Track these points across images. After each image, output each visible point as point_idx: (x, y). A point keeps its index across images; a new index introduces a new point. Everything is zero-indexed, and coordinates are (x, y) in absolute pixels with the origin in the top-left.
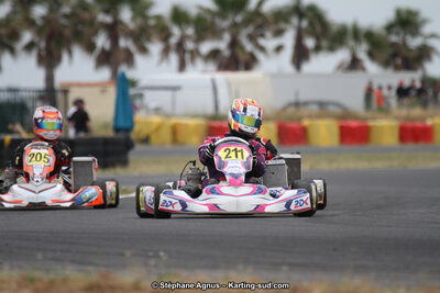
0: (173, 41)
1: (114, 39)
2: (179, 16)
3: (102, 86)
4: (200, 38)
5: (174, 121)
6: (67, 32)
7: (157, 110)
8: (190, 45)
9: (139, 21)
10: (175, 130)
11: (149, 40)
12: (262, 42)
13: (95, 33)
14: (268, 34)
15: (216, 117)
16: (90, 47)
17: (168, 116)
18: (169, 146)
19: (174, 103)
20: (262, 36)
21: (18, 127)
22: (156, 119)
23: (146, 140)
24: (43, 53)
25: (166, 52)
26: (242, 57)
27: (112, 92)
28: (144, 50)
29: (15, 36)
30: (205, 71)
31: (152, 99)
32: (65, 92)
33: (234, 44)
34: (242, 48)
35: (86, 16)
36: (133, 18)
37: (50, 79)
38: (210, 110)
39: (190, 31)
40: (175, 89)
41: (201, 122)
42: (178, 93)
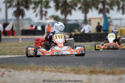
0: (121, 6)
1: (104, 6)
3: (100, 19)
5: (121, 28)
6: (91, 4)
7: (116, 26)
10: (121, 31)
11: (114, 5)
13: (98, 4)
16: (97, 8)
17: (119, 27)
19: (121, 24)
21: (76, 30)
24: (84, 10)
25: (119, 9)
27: (103, 20)
28: (112, 9)
29: (76, 5)
31: (115, 23)
32: (90, 20)
37: (86, 17)
40: (121, 19)
42: (122, 21)
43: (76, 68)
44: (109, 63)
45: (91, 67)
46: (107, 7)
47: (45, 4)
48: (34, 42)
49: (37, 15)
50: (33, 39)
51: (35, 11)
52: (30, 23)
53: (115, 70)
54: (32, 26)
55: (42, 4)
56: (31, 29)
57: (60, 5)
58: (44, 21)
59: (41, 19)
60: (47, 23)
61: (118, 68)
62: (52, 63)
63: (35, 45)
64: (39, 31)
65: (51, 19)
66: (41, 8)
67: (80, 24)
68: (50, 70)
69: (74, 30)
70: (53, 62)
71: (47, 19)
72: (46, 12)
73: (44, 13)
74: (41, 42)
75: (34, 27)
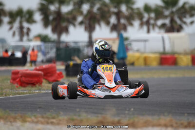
0: (145, 20)
1: (118, 19)
2: (147, 8)
3: (114, 40)
4: (157, 18)
5: (146, 55)
6: (98, 17)
7: (138, 51)
8: (152, 22)
9: (130, 11)
10: (145, 59)
11: (133, 19)
12: (185, 20)
13: (110, 17)
14: (188, 16)
15: (164, 53)
16: (108, 23)
17: (142, 53)
18: (143, 66)
19: (145, 47)
20: (185, 17)
21: (76, 58)
22: (137, 54)
23: (133, 64)
24: (88, 26)
25: (142, 25)
26: (176, 27)
27: (117, 42)
28: (131, 24)
29: (75, 18)
30: (159, 33)
31: (135, 46)
33: (172, 21)
34: (176, 22)
35: (106, 9)
36: (127, 10)
37: (90, 37)
38: (161, 50)
39: (153, 15)
40: (145, 41)
41: (157, 55)
42: (147, 43)
43: (75, 117)
44: (127, 109)
45: (99, 115)
46: (123, 21)
47: (27, 16)
48: (10, 76)
49: (14, 34)
50: (8, 71)
51: (11, 28)
52: (3, 47)
53: (136, 120)
54: (6, 51)
55: (21, 17)
56: (6, 55)
57: (51, 18)
58: (25, 43)
59: (21, 40)
60: (30, 46)
61: (141, 117)
62: (38, 110)
63: (12, 81)
64: (18, 59)
65: (36, 41)
66: (21, 23)
67: (82, 49)
68: (35, 120)
69: (73, 58)
70: (40, 107)
71: (29, 40)
72: (29, 29)
73: (25, 30)
74: (20, 76)
75: (10, 53)
